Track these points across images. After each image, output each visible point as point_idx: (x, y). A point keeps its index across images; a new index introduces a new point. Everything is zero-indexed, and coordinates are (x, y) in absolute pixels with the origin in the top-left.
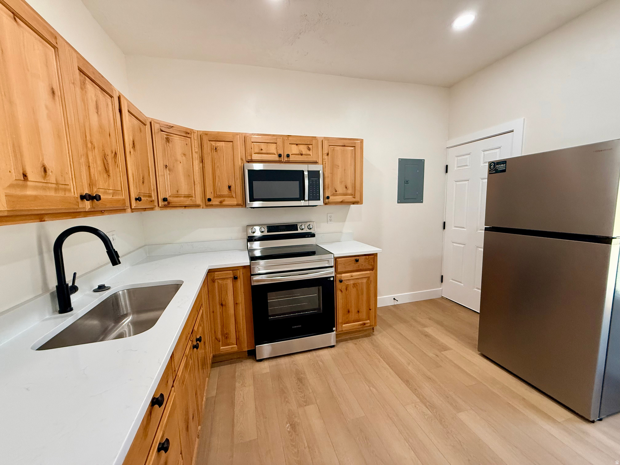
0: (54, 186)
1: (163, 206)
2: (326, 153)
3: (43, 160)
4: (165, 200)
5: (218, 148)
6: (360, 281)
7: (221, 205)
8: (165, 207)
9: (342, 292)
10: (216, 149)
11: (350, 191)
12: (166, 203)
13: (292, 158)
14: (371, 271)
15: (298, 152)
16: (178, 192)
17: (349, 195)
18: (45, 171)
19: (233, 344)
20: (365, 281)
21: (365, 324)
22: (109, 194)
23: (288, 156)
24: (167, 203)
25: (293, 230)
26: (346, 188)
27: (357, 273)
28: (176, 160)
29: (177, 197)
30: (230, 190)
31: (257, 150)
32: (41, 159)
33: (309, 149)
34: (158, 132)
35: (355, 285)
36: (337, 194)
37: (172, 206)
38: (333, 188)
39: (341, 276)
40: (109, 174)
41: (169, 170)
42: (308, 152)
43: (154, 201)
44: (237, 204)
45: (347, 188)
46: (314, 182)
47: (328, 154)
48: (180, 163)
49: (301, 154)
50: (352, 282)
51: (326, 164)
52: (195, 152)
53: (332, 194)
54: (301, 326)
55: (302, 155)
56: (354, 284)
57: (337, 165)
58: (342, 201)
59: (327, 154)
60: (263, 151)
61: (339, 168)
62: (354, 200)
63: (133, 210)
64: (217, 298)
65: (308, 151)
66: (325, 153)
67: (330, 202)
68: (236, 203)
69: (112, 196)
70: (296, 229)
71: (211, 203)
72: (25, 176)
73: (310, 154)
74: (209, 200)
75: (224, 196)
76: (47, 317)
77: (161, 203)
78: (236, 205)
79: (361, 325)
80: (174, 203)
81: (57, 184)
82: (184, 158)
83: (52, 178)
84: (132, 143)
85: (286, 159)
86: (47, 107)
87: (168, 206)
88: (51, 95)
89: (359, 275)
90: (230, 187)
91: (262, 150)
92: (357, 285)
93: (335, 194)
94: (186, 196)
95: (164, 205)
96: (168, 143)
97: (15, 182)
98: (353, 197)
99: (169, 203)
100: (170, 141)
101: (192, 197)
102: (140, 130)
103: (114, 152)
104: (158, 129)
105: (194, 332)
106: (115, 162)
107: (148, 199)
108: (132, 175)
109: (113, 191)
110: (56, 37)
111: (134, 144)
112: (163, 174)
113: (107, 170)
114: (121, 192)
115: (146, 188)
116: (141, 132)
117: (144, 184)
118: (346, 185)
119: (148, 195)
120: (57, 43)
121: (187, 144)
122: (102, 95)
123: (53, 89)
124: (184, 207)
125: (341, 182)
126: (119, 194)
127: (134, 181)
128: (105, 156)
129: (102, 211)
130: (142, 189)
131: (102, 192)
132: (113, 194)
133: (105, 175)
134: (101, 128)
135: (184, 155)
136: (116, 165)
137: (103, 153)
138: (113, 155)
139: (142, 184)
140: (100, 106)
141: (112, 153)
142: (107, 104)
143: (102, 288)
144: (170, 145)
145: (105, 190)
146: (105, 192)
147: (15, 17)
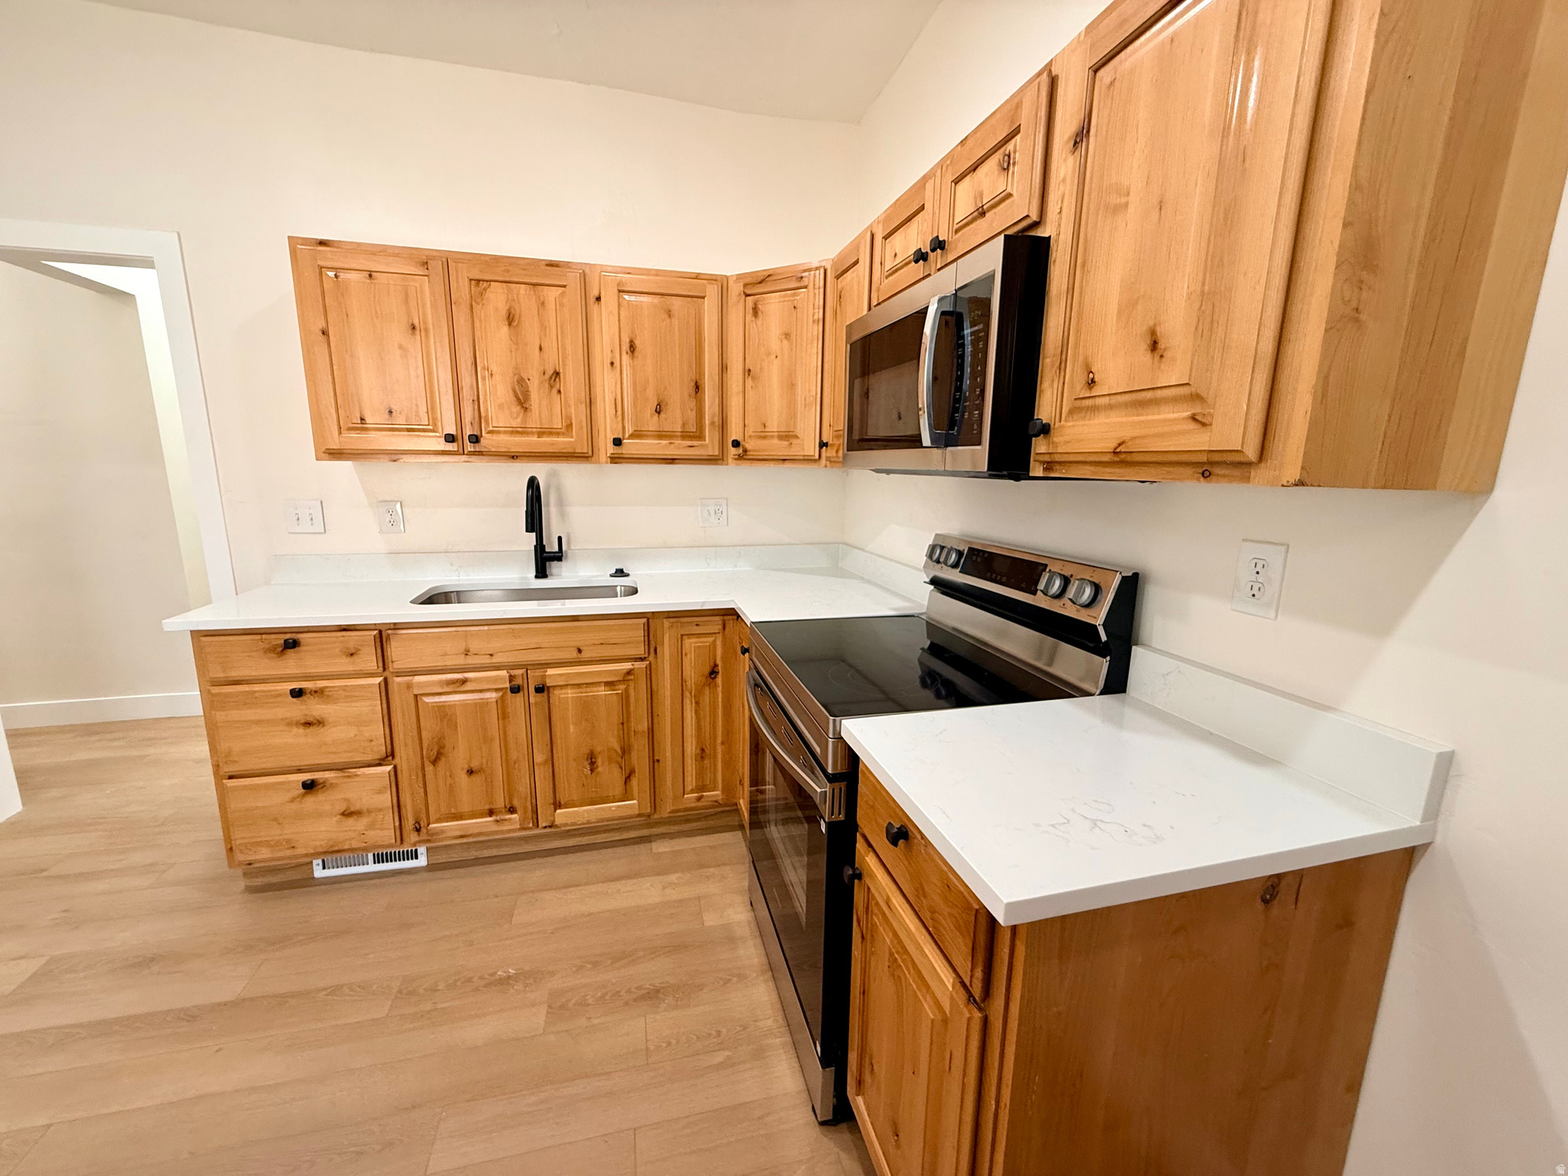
0: (405, 427)
1: (737, 457)
2: (1068, 140)
3: (389, 402)
4: (736, 444)
5: (844, 292)
7: (838, 459)
8: (740, 457)
9: (863, 937)
10: (840, 292)
11: (1173, 371)
12: (740, 451)
15: (971, 209)
16: (765, 427)
17: (1176, 402)
20: (928, 1007)
22: (532, 433)
23: (935, 246)
24: (743, 451)
26: (1154, 346)
28: (768, 354)
29: (765, 438)
31: (887, 265)
32: (386, 402)
33: (1006, 164)
34: (738, 302)
36: (1097, 401)
37: (751, 457)
38: (1082, 360)
39: (864, 859)
40: (527, 406)
41: (753, 379)
42: (1003, 184)
43: (705, 446)
46: (970, 348)
47: (1078, 139)
48: (777, 357)
49: (978, 210)
50: (888, 939)
51: (1065, 213)
52: (814, 321)
53: (1074, 400)
55: (983, 213)
57: (1119, 191)
58: (1116, 451)
59: (1073, 144)
60: (897, 261)
61: (1128, 204)
62: (1199, 441)
63: (615, 459)
65: (1002, 177)
66: (1067, 136)
67: (1056, 456)
69: (536, 436)
70: (1033, 588)
71: (827, 453)
72: (362, 419)
73: (1009, 190)
74: (824, 444)
77: (733, 451)
80: (754, 450)
81: (408, 425)
82: (785, 342)
83: (400, 419)
84: (626, 345)
85: (939, 262)
86: (401, 347)
87: (745, 457)
91: (896, 255)
92: (900, 979)
93: (1085, 403)
94: (782, 436)
95: (739, 455)
96: (757, 317)
97: (353, 426)
98: (1193, 418)
99: (745, 451)
100: (760, 313)
101: (796, 437)
102: (669, 314)
103: (550, 372)
104: (740, 294)
105: (538, 673)
106: (551, 387)
107: (678, 442)
108: (614, 402)
109: (539, 430)
110: (427, 263)
111: (632, 348)
112: (741, 388)
113: (522, 401)
114: (563, 430)
115: (674, 419)
116: (670, 316)
117: (662, 415)
118: (1155, 325)
119: (679, 434)
120: (427, 269)
121: (795, 307)
122: (532, 292)
123: (413, 324)
124: (781, 462)
125: (1128, 307)
126: (558, 434)
127: (616, 412)
128: (521, 381)
129: (513, 457)
130: (652, 423)
131: (505, 432)
132: (540, 434)
133: (516, 409)
134: (516, 343)
135: (787, 335)
136: (555, 391)
137: (516, 377)
138: (547, 376)
139: (652, 416)
140: (518, 311)
141: (544, 374)
142: (543, 304)
143: (620, 573)
144: (759, 322)
145: (514, 429)
146: (514, 432)
147: (372, 273)
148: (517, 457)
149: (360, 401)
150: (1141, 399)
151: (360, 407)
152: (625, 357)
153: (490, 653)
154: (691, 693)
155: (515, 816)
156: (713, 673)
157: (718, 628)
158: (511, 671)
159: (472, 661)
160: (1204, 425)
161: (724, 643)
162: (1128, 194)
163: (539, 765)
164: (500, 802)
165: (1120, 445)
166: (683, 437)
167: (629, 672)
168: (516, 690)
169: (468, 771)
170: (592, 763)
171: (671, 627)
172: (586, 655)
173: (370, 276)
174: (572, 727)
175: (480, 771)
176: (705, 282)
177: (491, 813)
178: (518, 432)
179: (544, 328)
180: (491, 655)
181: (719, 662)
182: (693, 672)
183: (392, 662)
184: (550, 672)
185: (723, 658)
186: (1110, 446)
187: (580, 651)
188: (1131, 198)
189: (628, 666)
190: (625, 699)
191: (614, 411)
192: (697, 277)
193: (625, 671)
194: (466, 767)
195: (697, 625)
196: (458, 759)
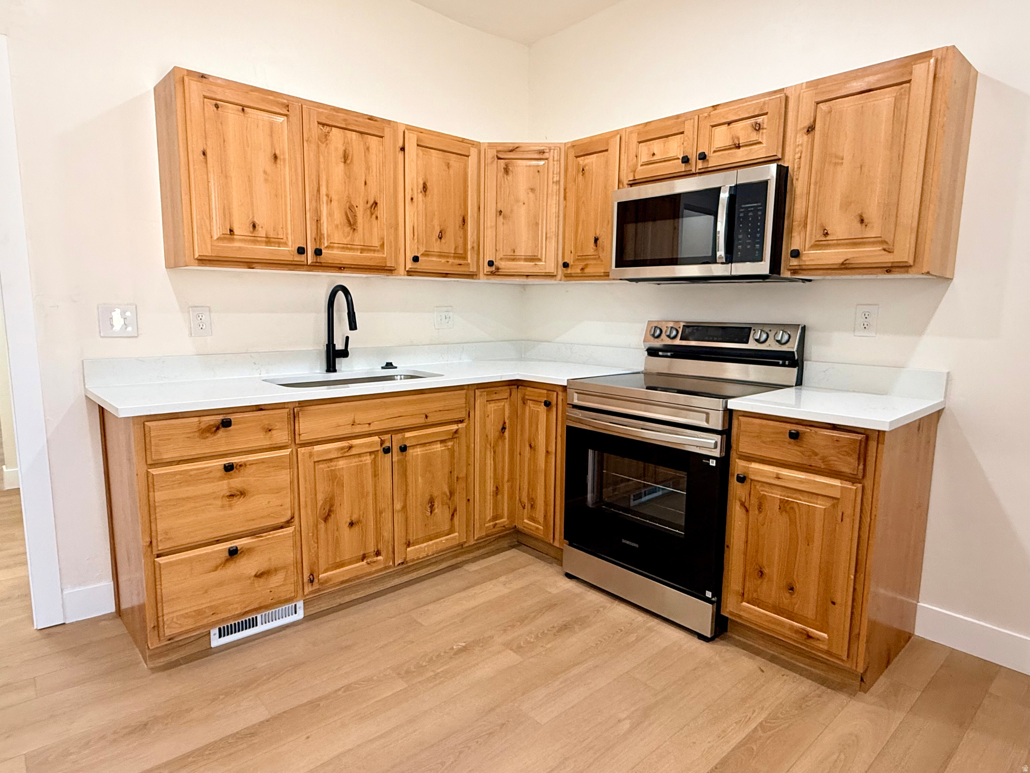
0: (264, 239)
1: (489, 273)
2: (804, 128)
3: (253, 217)
4: (491, 263)
5: (587, 168)
6: (803, 501)
7: (583, 275)
8: (493, 274)
9: (747, 511)
10: (583, 170)
11: (873, 232)
12: (493, 269)
13: (714, 161)
14: (848, 485)
15: (729, 143)
16: (514, 252)
17: (874, 243)
18: (254, 226)
19: (539, 523)
20: (820, 505)
21: (809, 637)
22: (357, 249)
23: (703, 157)
24: (496, 269)
25: (737, 340)
26: (862, 221)
27: (799, 473)
28: (517, 201)
29: (513, 260)
30: (596, 246)
31: (644, 158)
32: (251, 217)
33: (758, 128)
34: (492, 162)
35: (785, 506)
36: (830, 242)
37: (501, 274)
38: (818, 224)
39: (749, 467)
40: (355, 227)
41: (504, 218)
42: (754, 137)
43: (468, 264)
44: (604, 273)
45: (866, 221)
46: (751, 214)
47: (810, 129)
48: (524, 204)
49: (735, 144)
50: (777, 495)
51: (803, 159)
52: (553, 182)
53: (813, 242)
54: (637, 546)
55: (739, 147)
56: (781, 501)
57: (837, 157)
58: (843, 264)
59: (806, 130)
60: (655, 158)
61: (842, 163)
62: (888, 259)
63: (410, 273)
64: (527, 431)
65: (755, 133)
66: (802, 126)
67: (804, 267)
68: (603, 271)
69: (359, 252)
70: (745, 340)
71: (569, 271)
72: (231, 231)
73: (760, 140)
74: (566, 265)
75: (587, 257)
76: (318, 371)
77: (487, 269)
78: (602, 274)
79: (797, 631)
80: (504, 269)
81: (267, 237)
82: (531, 195)
83: (261, 232)
84: (421, 186)
85: (700, 165)
86: (265, 172)
87: (497, 273)
88: (273, 160)
89: (801, 481)
90: (596, 240)
91: (654, 154)
92: (792, 508)
93: (824, 243)
94: (529, 259)
95: (492, 272)
96: (507, 174)
97: (223, 236)
98: (885, 250)
99: (498, 269)
100: (510, 172)
101: (540, 260)
102: (448, 166)
103: (371, 202)
104: (493, 157)
105: (400, 436)
106: (372, 214)
107: (451, 260)
108: (412, 228)
109: (362, 247)
110: (288, 106)
111: (425, 188)
112: (493, 224)
113: (352, 224)
114: (379, 248)
115: (448, 245)
116: (448, 168)
117: (443, 240)
118: (862, 213)
119: (452, 255)
120: (288, 111)
121: (538, 171)
122: (361, 139)
123: (275, 154)
124: (525, 277)
125: (846, 205)
126: (374, 251)
127: (414, 235)
128: (351, 208)
129: (340, 268)
130: (436, 247)
131: (338, 247)
132: (362, 251)
133: (347, 229)
134: (349, 177)
135: (532, 190)
136: (374, 216)
137: (348, 205)
138: (369, 205)
139: (436, 240)
140: (351, 153)
141: (367, 203)
142: (368, 149)
143: (389, 365)
144: (510, 178)
145: (345, 246)
146: (345, 248)
147: (245, 108)
148: (344, 268)
149: (231, 215)
150: (855, 243)
151: (230, 221)
152: (420, 195)
153: (369, 422)
154: (491, 446)
155: (380, 558)
156: (504, 428)
157: (506, 395)
158: (380, 436)
159: (358, 430)
160: (890, 252)
161: (510, 406)
162: (842, 159)
163: (399, 511)
164: (371, 549)
165: (845, 260)
166: (454, 257)
167: (456, 432)
168: (387, 451)
169: (350, 524)
170: (432, 507)
171: (481, 395)
172: (431, 420)
173: (243, 110)
174: (420, 478)
175: (359, 522)
176: (470, 145)
177: (364, 557)
178: (347, 248)
179: (368, 168)
180: (370, 424)
181: (507, 421)
182: (493, 431)
183: (300, 435)
184: (408, 435)
185: (509, 418)
186: (841, 261)
187: (426, 417)
188: (844, 161)
189: (454, 427)
190: (452, 452)
191: (412, 235)
192: (463, 140)
193: (454, 431)
194: (349, 521)
195: (496, 393)
196: (343, 515)
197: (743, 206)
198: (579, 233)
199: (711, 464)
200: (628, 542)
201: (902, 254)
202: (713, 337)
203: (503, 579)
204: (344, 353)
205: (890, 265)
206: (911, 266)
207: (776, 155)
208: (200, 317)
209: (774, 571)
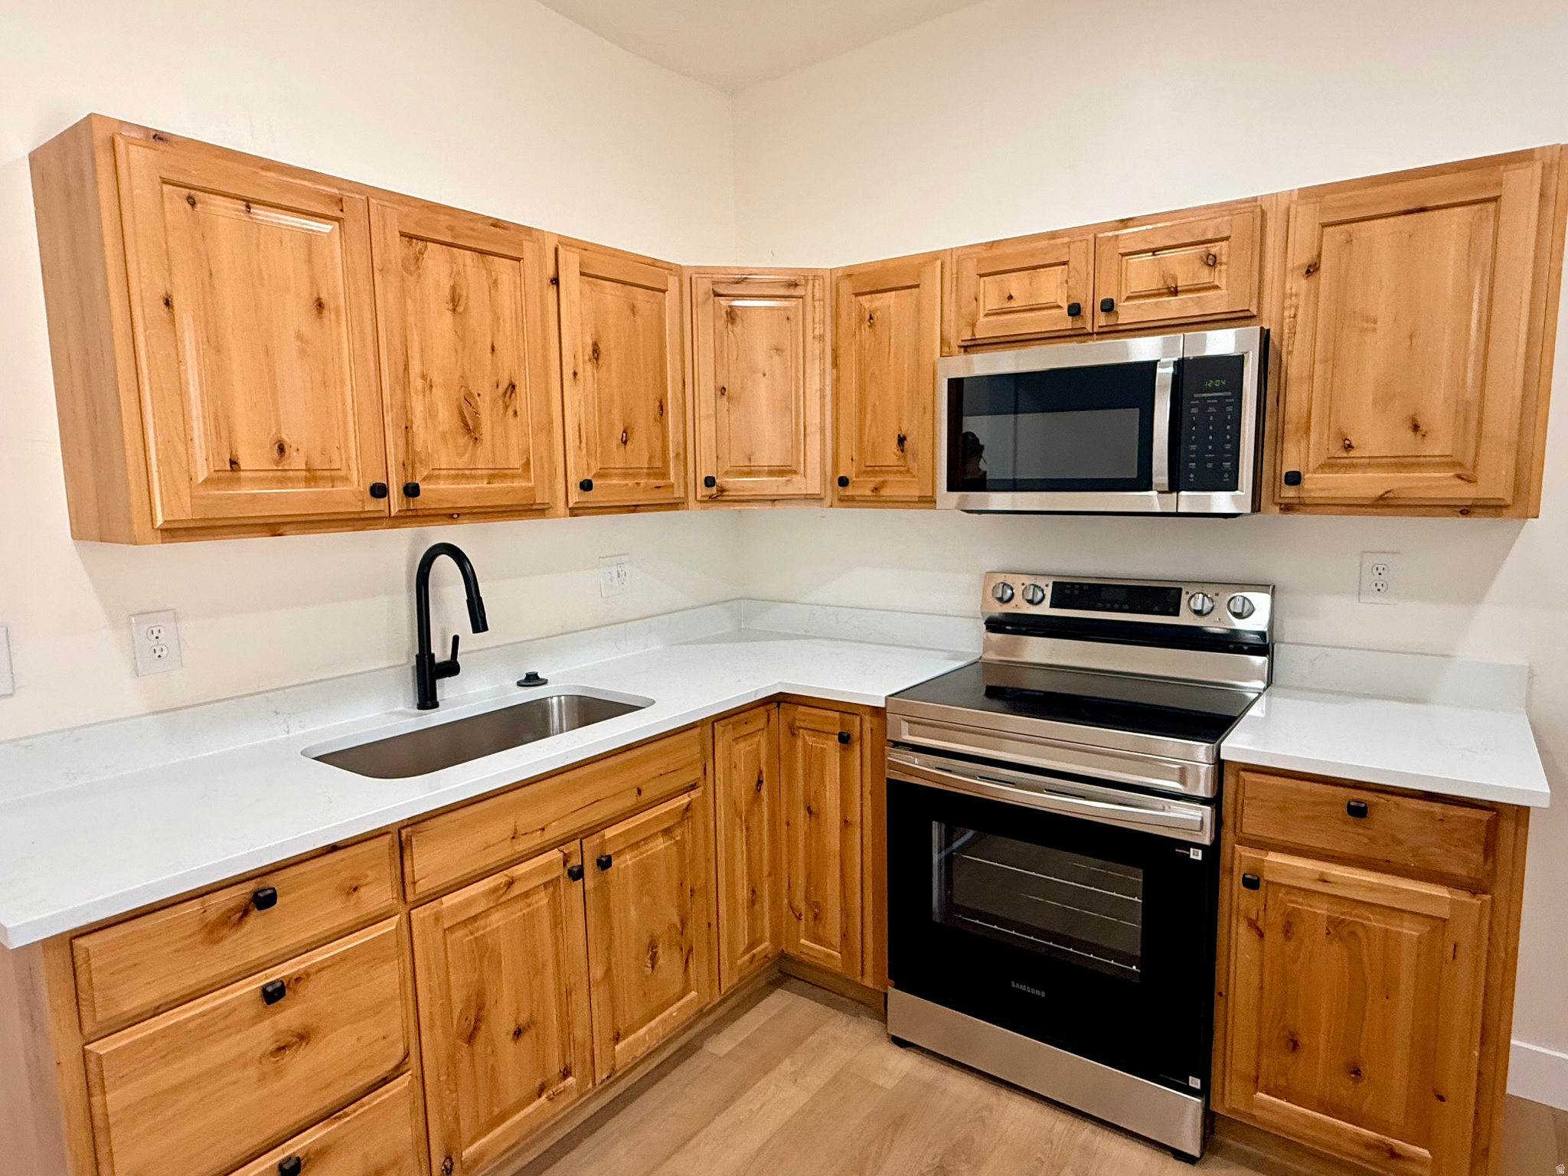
0: (303, 473)
1: (706, 499)
2: (1299, 267)
3: (279, 431)
4: (710, 482)
5: (878, 313)
6: (1376, 922)
7: (877, 499)
8: (712, 499)
9: (1261, 935)
10: (871, 318)
11: (1439, 446)
12: (714, 490)
13: (1127, 314)
14: (1463, 896)
15: (1155, 285)
16: (750, 460)
17: (1437, 466)
18: (281, 449)
19: (830, 946)
20: (1411, 931)
21: (1394, 1154)
22: (482, 477)
23: (1108, 307)
24: (717, 490)
25: (1156, 609)
26: (1416, 428)
27: (1365, 872)
28: (753, 370)
29: (749, 474)
30: (902, 451)
31: (992, 302)
32: (274, 431)
33: (1211, 262)
34: (705, 301)
35: (1335, 926)
36: (1355, 461)
37: (729, 498)
38: (1333, 429)
39: (1263, 860)
40: (477, 435)
41: (729, 399)
42: (1205, 276)
43: (672, 486)
44: (919, 497)
45: (1423, 428)
46: (1211, 409)
47: (1312, 270)
48: (764, 375)
49: (1168, 288)
50: (1322, 909)
51: (1299, 318)
52: (814, 338)
53: (1322, 460)
54: (1043, 994)
55: (1175, 292)
56: (1331, 921)
57: (1367, 319)
58: (1381, 498)
59: (1304, 271)
60: (1013, 304)
61: (1375, 330)
62: (1466, 492)
63: (574, 512)
64: (801, 784)
65: (1206, 270)
66: (1297, 264)
67: (1308, 501)
68: (917, 494)
69: (486, 481)
70: (1171, 610)
71: (849, 491)
72: (233, 463)
73: (1217, 283)
74: (843, 482)
75: (884, 468)
76: (401, 708)
77: (703, 491)
78: (917, 500)
79: (1369, 1145)
80: (736, 490)
81: (308, 470)
82: (776, 359)
83: (296, 461)
84: (589, 349)
85: (1102, 320)
86: (299, 337)
87: (719, 498)
88: (315, 312)
89: (1372, 888)
90: (901, 440)
91: (1010, 297)
92: (1353, 933)
93: (1343, 461)
94: (776, 471)
95: (710, 497)
96: (732, 324)
97: (215, 475)
98: (1460, 477)
99: (722, 491)
100: (738, 320)
101: (795, 472)
102: (633, 309)
103: (504, 385)
104: (706, 293)
105: (595, 839)
106: (506, 407)
107: (643, 482)
108: (577, 429)
109: (491, 471)
110: (341, 200)
111: (596, 350)
112: (712, 411)
113: (470, 429)
114: (520, 471)
115: (639, 454)
116: (634, 313)
117: (629, 445)
118: (1415, 415)
119: (645, 471)
120: (342, 210)
121: (788, 319)
122: (481, 265)
123: (319, 299)
124: (769, 503)
125: (1385, 399)
126: (513, 476)
127: (580, 442)
128: (468, 398)
129: (451, 516)
130: (618, 459)
131: (448, 477)
132: (491, 478)
133: (463, 440)
134: (462, 339)
135: (778, 350)
136: (510, 411)
137: (462, 393)
138: (501, 390)
139: (618, 447)
140: (464, 293)
141: (497, 386)
142: (495, 282)
143: (532, 680)
144: (738, 329)
145: (460, 472)
146: (460, 476)
147: (251, 204)
148: (458, 515)
149: (230, 430)
150: (1401, 463)
151: (230, 443)
152: (589, 367)
153: (540, 827)
154: (741, 818)
155: (571, 1080)
156: (760, 782)
157: (761, 723)
158: (561, 848)
159: (523, 846)
160: (1470, 482)
161: (769, 742)
162: (1375, 322)
163: (598, 984)
164: (556, 1067)
165: (1387, 492)
166: (649, 475)
167: (688, 808)
168: (577, 874)
169: (515, 1033)
170: (654, 958)
171: (723, 733)
172: (647, 796)
173: (248, 207)
174: (632, 909)
175: (531, 1023)
176: (666, 272)
177: (542, 1089)
178: (464, 476)
179: (497, 319)
180: (543, 829)
181: (764, 769)
182: (742, 791)
183: (414, 883)
184: (609, 833)
185: (769, 763)
187: (639, 792)
188: (1379, 325)
189: (684, 800)
190: (681, 845)
191: (578, 441)
192: (654, 263)
193: (685, 807)
194: (512, 1027)
195: (746, 723)
196: (502, 1020)
197: (1196, 395)
198: (868, 424)
199: (1192, 856)
200: (1023, 988)
201: (1494, 483)
202: (1112, 603)
203: (786, 1066)
204: (451, 668)
205: (1469, 503)
206: (1507, 506)
207: (1248, 310)
208: (156, 634)
209: (1321, 1041)
